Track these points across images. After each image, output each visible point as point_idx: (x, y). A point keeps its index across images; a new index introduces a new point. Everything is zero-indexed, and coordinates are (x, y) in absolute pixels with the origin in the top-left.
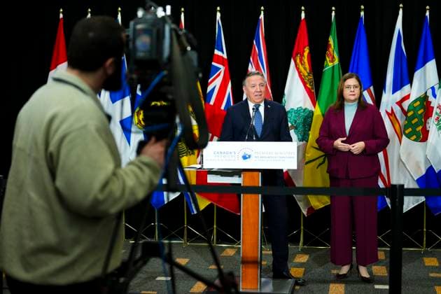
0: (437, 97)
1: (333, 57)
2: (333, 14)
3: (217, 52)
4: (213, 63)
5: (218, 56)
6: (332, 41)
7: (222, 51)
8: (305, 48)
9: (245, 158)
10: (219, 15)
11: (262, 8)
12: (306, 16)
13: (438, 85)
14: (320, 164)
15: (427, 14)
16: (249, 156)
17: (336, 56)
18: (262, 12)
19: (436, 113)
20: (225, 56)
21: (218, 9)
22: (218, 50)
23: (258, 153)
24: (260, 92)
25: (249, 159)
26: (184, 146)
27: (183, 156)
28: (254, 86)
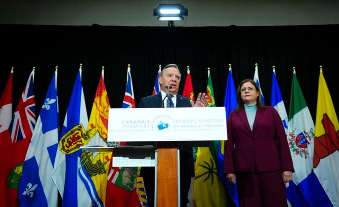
0: (288, 128)
1: (211, 100)
2: (209, 72)
3: (127, 94)
4: (124, 102)
5: (128, 96)
6: (209, 89)
7: (131, 93)
8: (190, 92)
9: (161, 127)
10: (129, 70)
11: (160, 66)
12: (190, 72)
13: (287, 119)
14: (206, 179)
15: (274, 71)
16: (167, 125)
17: (213, 99)
19: (289, 139)
20: (133, 97)
21: (129, 65)
22: (128, 92)
23: (177, 121)
24: (175, 82)
25: (166, 129)
26: (98, 165)
27: (96, 174)
28: (170, 76)
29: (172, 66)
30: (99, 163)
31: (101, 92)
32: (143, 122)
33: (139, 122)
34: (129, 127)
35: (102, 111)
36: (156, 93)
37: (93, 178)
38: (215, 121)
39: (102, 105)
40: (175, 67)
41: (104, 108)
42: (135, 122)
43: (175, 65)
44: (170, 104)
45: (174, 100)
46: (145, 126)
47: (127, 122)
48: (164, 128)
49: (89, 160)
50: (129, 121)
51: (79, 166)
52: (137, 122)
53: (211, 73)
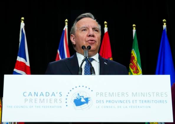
2: (134, 31)
3: (20, 59)
5: (21, 62)
6: (135, 53)
7: (25, 58)
9: (78, 102)
10: (23, 25)
11: (66, 20)
12: (108, 29)
16: (87, 100)
18: (66, 23)
20: (28, 64)
21: (23, 18)
22: (21, 56)
23: (101, 94)
24: (93, 36)
25: (85, 104)
28: (84, 30)
29: (85, 16)
32: (53, 94)
33: (47, 94)
34: (33, 101)
36: (60, 59)
38: (155, 94)
40: (89, 17)
42: (42, 94)
43: (89, 14)
44: (91, 71)
45: (96, 65)
46: (56, 101)
47: (30, 94)
48: (83, 103)
50: (33, 94)
52: (44, 94)
53: (137, 32)
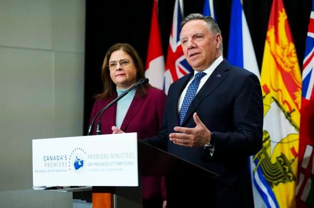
16: (82, 163)
24: (193, 48)
26: (279, 166)
27: (278, 183)
28: (185, 41)
30: (280, 162)
31: (277, 16)
32: (62, 157)
35: (281, 56)
37: (275, 189)
39: (280, 43)
41: (284, 49)
46: (63, 165)
49: (266, 155)
50: (49, 158)
51: (253, 167)
52: (56, 158)
